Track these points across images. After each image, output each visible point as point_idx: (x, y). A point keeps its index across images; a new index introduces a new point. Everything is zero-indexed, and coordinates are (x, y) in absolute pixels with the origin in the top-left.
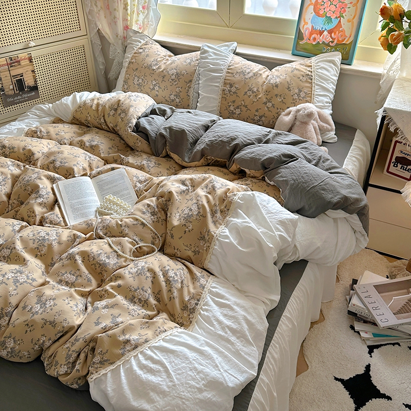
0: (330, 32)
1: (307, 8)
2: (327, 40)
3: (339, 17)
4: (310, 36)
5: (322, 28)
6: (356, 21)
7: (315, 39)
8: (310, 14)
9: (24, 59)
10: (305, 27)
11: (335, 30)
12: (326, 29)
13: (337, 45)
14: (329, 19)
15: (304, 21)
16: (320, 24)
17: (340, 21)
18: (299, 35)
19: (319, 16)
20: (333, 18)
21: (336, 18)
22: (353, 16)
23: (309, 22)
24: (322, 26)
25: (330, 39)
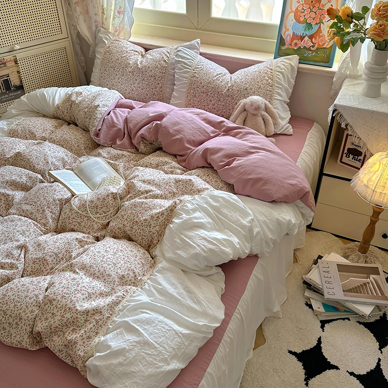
0: (311, 37)
1: (288, 15)
2: (308, 44)
3: (319, 23)
4: (292, 42)
5: (303, 34)
7: (296, 44)
8: (290, 21)
9: (10, 61)
10: (287, 33)
11: (315, 35)
12: (306, 35)
13: (318, 49)
14: (309, 26)
15: (286, 27)
16: (301, 30)
17: (320, 27)
18: (281, 41)
19: (300, 23)
20: (313, 24)
21: (316, 24)
23: (290, 28)
24: (303, 32)
25: (310, 44)
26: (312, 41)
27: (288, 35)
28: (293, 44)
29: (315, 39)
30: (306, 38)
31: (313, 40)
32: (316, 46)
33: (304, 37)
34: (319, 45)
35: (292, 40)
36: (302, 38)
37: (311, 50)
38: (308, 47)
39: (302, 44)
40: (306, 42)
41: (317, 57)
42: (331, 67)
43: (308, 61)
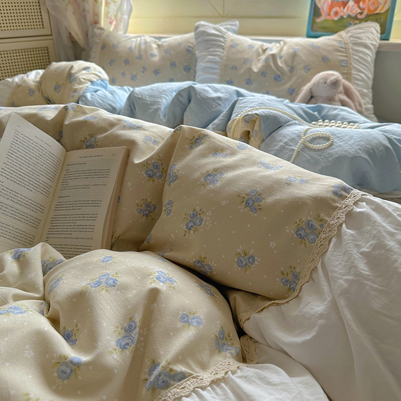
4: (330, 10)
18: (316, 12)
25: (357, 11)
26: (359, 7)
27: (324, 2)
28: (332, 13)
29: (364, 2)
30: (351, 3)
31: (361, 4)
32: (366, 12)
33: (348, 2)
34: (369, 10)
35: (331, 7)
36: (345, 4)
37: (358, 19)
38: (353, 15)
39: (344, 12)
40: (350, 9)
42: (388, 40)
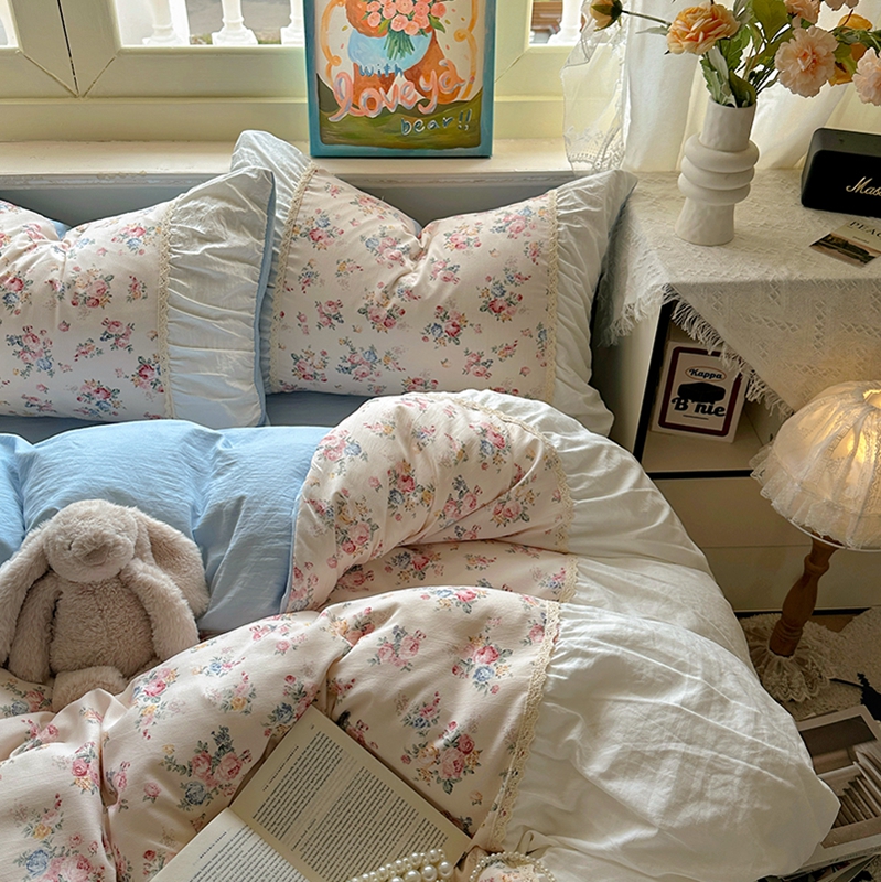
0: (413, 75)
1: (326, 16)
2: (409, 99)
3: (429, 29)
4: (357, 94)
5: (387, 68)
6: (479, 33)
7: (371, 102)
8: (338, 30)
10: (335, 70)
11: (426, 67)
12: (397, 70)
13: (440, 108)
14: (401, 41)
15: (328, 53)
16: (377, 55)
17: (434, 41)
18: (323, 98)
19: (370, 35)
20: (412, 33)
21: (422, 32)
22: (468, 19)
23: (343, 54)
24: (384, 61)
27: (339, 75)
28: (362, 102)
29: (427, 78)
30: (400, 80)
33: (392, 77)
34: (441, 95)
35: (357, 90)
39: (388, 100)
40: (400, 93)
41: (444, 132)
42: (487, 157)
43: (417, 147)
